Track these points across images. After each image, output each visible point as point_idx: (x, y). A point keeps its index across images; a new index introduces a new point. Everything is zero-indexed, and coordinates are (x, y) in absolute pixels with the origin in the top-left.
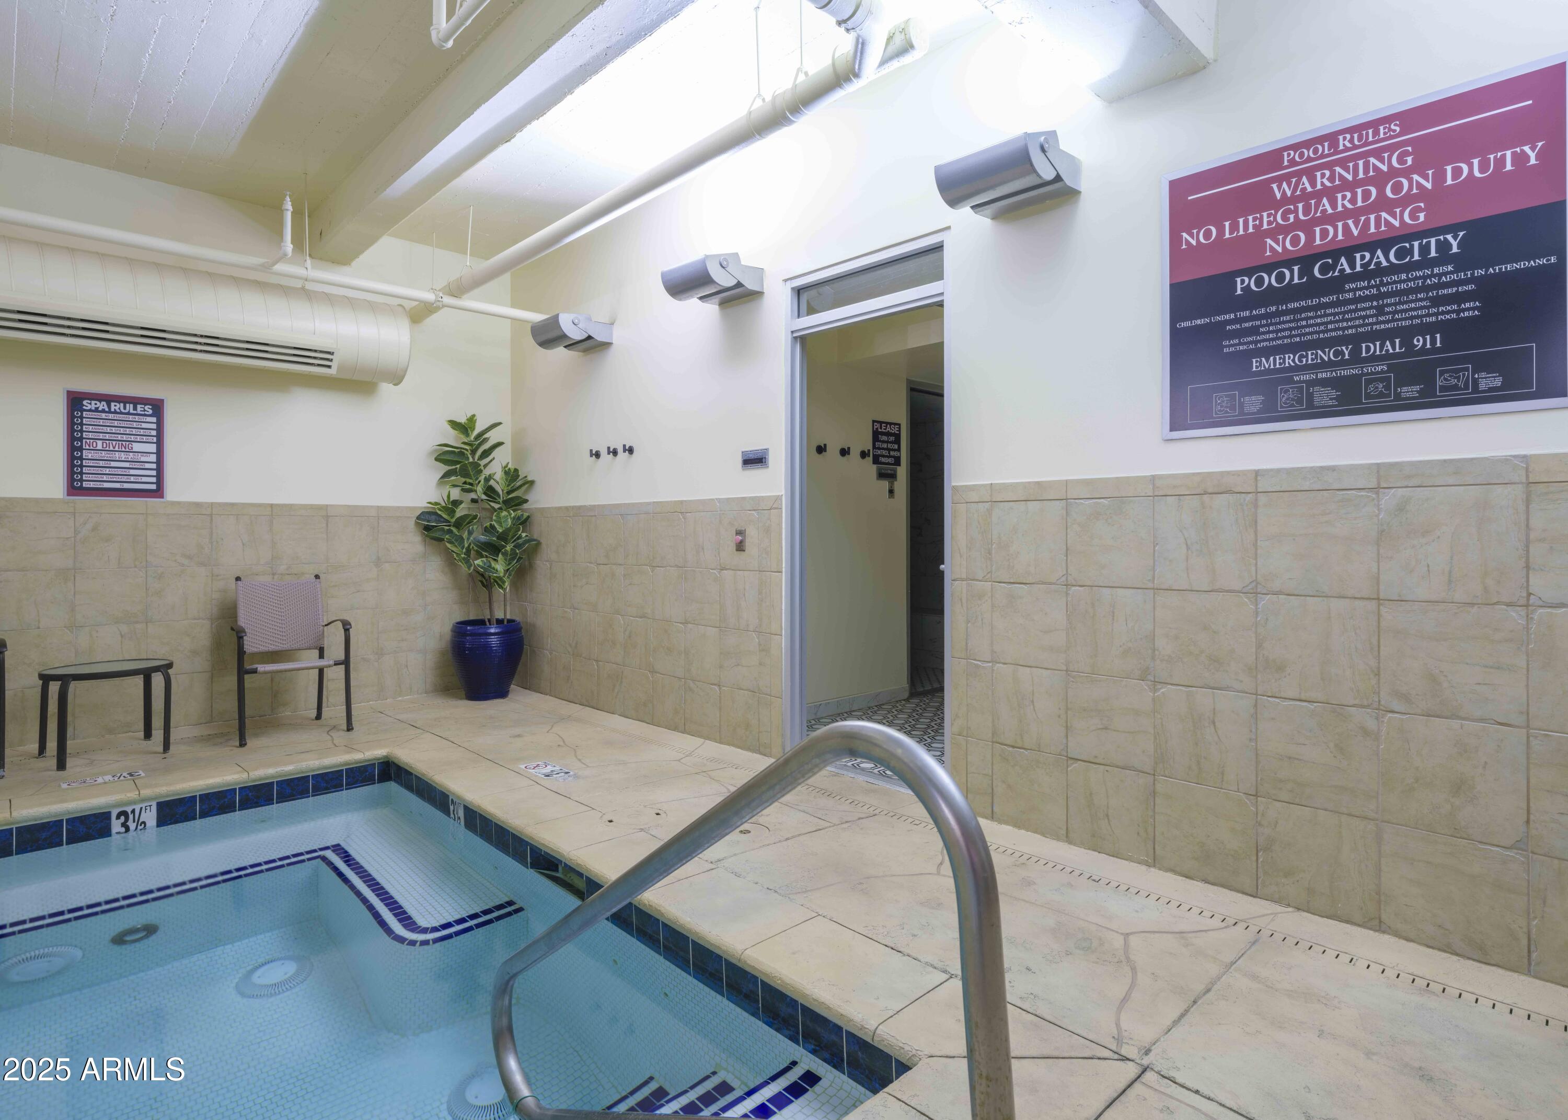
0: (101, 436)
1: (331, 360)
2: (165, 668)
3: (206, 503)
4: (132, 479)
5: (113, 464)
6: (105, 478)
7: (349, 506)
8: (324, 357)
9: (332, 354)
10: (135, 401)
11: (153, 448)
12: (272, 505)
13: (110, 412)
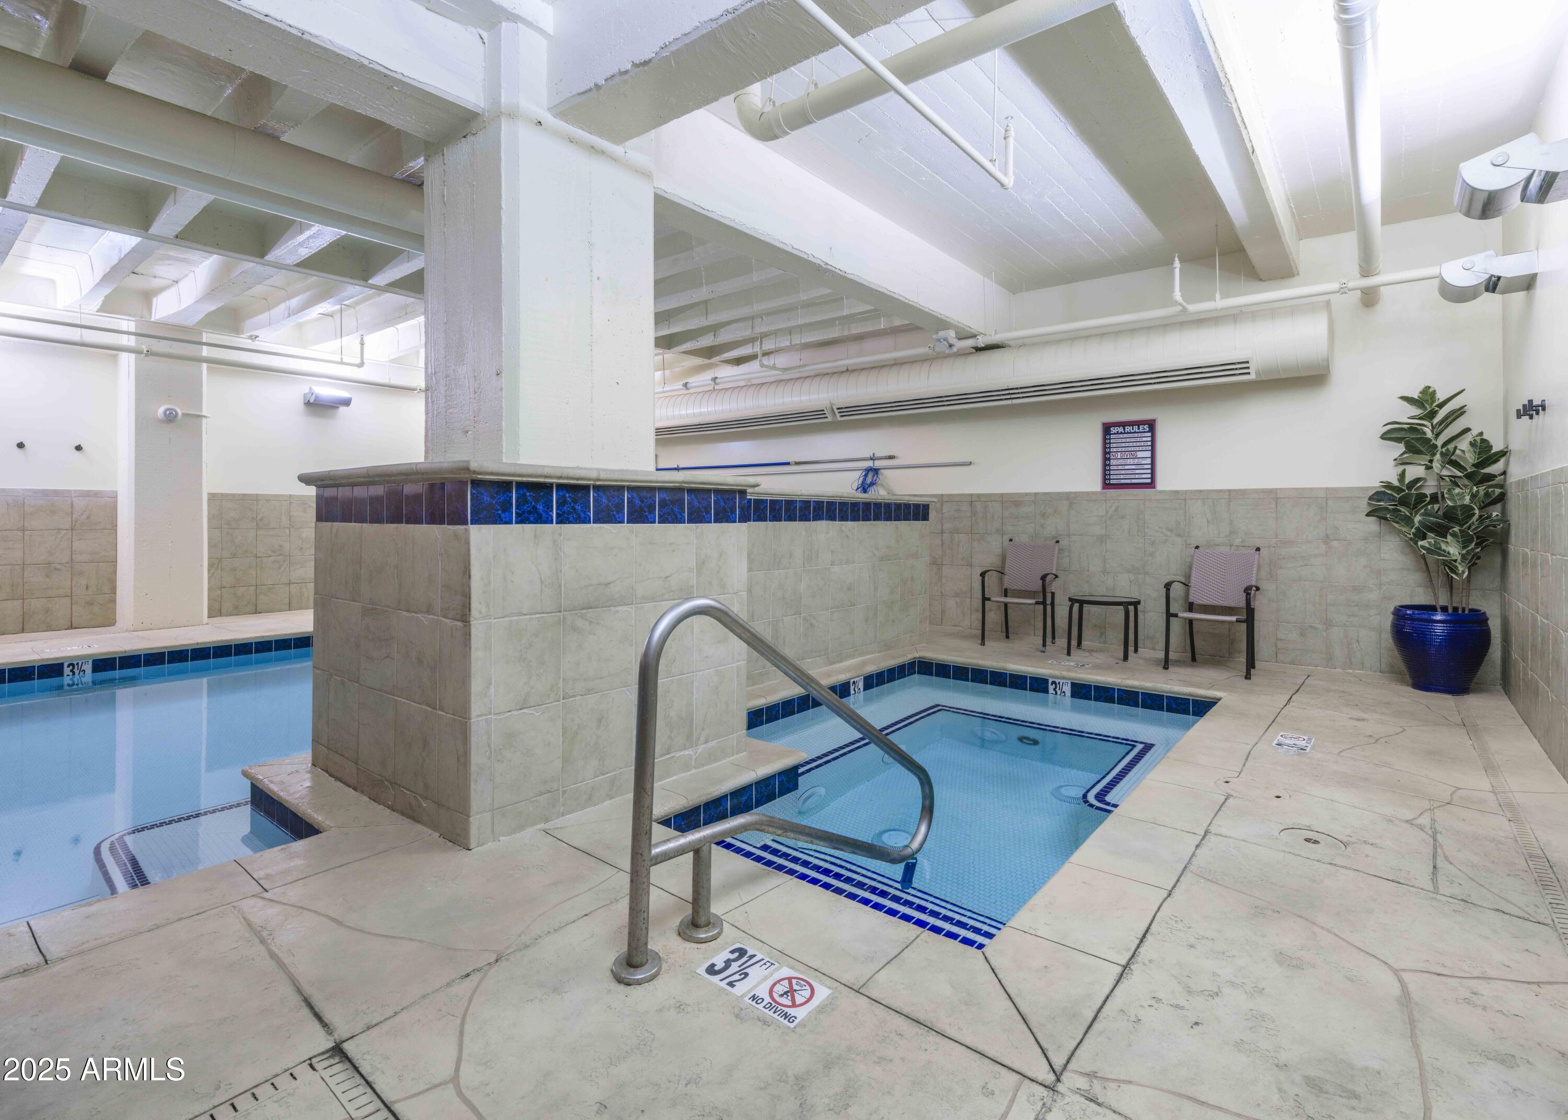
0: (1120, 449)
1: (1248, 368)
2: (1136, 604)
3: (1182, 491)
4: (1137, 476)
5: (1127, 467)
6: (1122, 477)
7: (1297, 489)
8: (1243, 366)
9: (1248, 362)
10: (1138, 423)
11: (1148, 454)
12: (1229, 491)
13: (1125, 433)
